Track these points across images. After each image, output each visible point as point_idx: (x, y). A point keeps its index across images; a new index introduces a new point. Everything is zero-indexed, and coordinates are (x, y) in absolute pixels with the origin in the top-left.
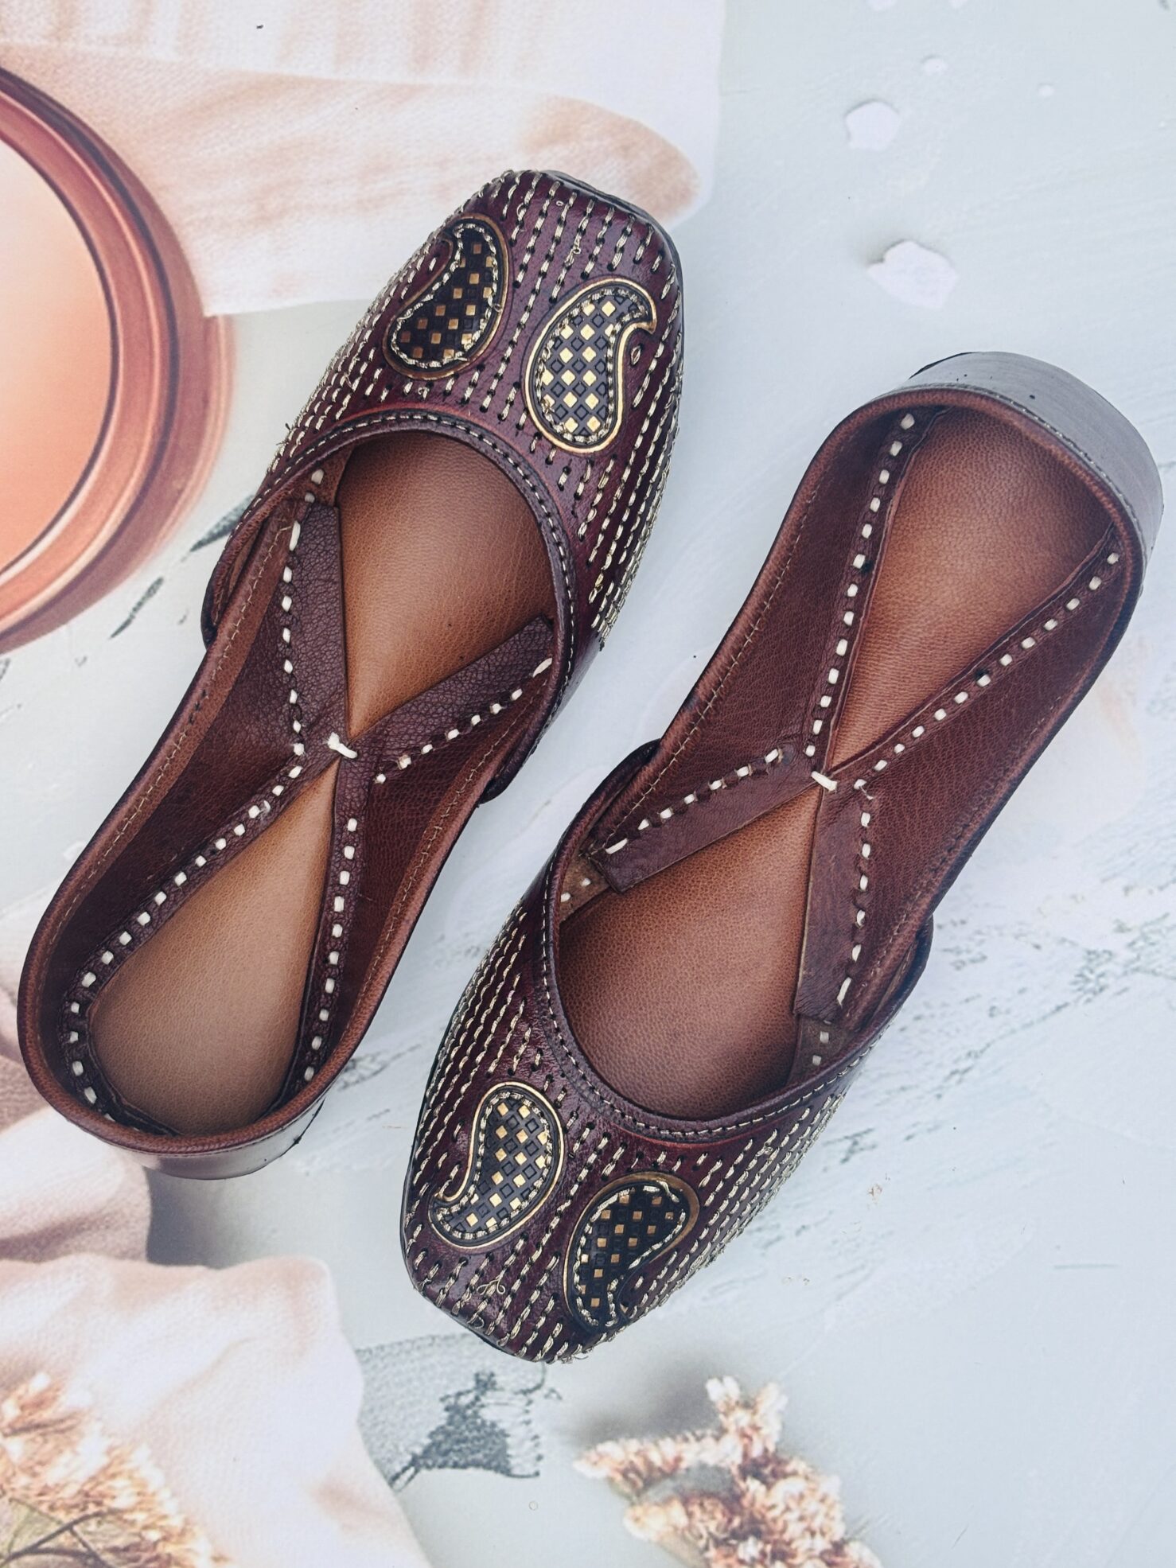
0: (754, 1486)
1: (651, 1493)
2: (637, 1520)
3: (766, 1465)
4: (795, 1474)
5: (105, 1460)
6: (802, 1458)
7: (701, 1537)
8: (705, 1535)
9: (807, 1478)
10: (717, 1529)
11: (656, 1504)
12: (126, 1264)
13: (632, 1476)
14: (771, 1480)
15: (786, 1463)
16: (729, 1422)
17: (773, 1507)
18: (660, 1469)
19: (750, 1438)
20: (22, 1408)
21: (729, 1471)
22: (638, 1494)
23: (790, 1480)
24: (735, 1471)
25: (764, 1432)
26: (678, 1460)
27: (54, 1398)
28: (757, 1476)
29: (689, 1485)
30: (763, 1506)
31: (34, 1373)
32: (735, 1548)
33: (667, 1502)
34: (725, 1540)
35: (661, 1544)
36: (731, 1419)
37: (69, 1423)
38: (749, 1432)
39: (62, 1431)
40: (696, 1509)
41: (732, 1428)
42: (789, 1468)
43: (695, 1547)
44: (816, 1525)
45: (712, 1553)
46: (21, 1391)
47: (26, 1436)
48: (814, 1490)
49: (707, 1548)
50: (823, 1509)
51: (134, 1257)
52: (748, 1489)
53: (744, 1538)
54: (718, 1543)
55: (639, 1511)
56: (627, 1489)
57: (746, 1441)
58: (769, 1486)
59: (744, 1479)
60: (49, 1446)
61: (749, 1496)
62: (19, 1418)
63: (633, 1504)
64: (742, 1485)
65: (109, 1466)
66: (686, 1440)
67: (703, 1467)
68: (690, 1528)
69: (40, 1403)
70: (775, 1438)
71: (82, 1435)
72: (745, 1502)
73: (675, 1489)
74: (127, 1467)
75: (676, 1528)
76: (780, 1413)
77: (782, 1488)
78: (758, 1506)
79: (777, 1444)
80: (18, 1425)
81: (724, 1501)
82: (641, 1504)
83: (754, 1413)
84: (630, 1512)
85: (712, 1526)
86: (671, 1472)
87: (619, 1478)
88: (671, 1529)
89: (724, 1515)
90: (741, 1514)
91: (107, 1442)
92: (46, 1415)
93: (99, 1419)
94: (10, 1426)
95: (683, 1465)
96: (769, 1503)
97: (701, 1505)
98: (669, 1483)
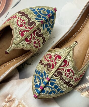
1: (83, 91)
2: (82, 95)
5: (18, 103)
11: (84, 92)
12: (17, 80)
13: (80, 90)
18: (83, 88)
20: (8, 99)
22: (82, 91)
26: (85, 86)
27: (11, 97)
29: (87, 89)
31: (9, 95)
33: (85, 92)
35: (86, 97)
37: (14, 100)
39: (13, 101)
46: (7, 97)
47: (9, 102)
51: (18, 79)
55: (82, 93)
56: (80, 91)
60: (12, 103)
62: (8, 100)
63: (81, 93)
65: (19, 104)
66: (85, 84)
67: (88, 86)
69: (10, 98)
71: (15, 101)
73: (86, 90)
74: (21, 103)
75: (87, 94)
80: (8, 101)
84: (81, 94)
86: (85, 88)
87: (79, 90)
88: (86, 95)
91: (18, 101)
92: (11, 99)
93: (17, 98)
94: (7, 102)
95: (86, 87)
98: (85, 89)
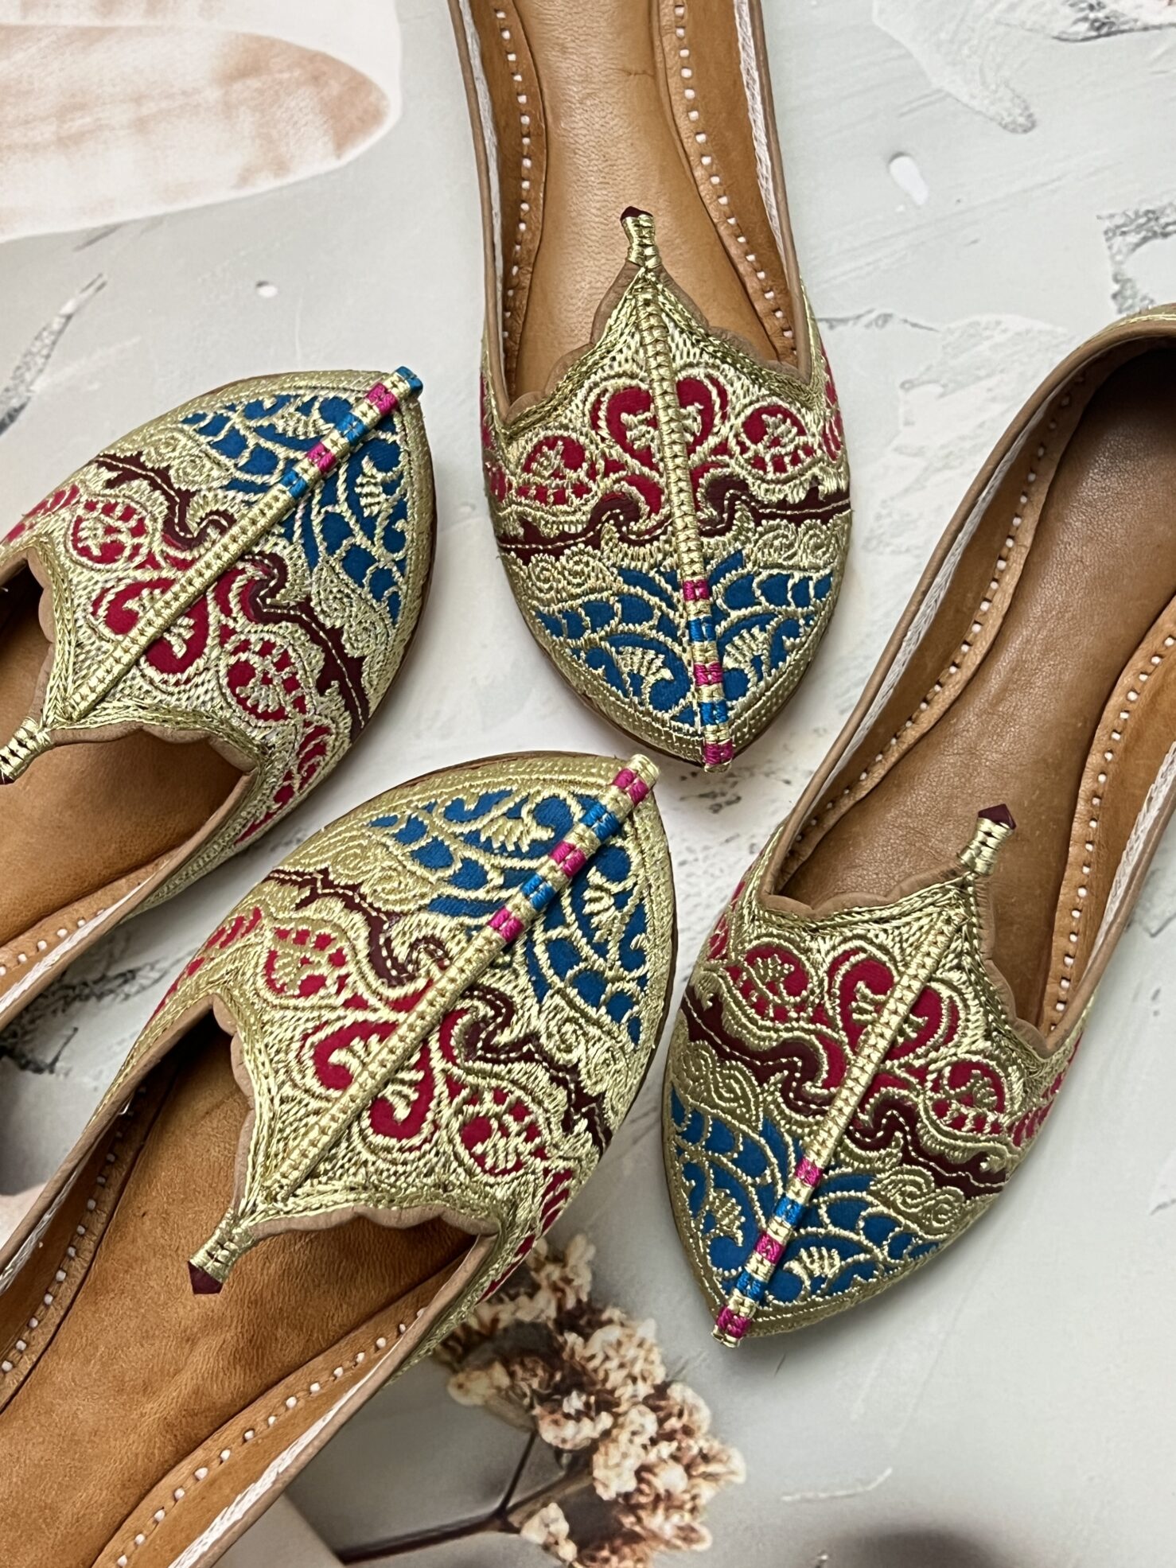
0: (572, 1338)
1: (471, 1358)
2: (460, 1386)
3: (581, 1317)
4: (610, 1322)
6: (616, 1305)
7: (525, 1395)
8: (528, 1392)
9: (622, 1325)
10: (540, 1384)
11: (479, 1368)
13: (452, 1344)
14: (588, 1330)
15: (601, 1311)
16: (541, 1278)
17: (593, 1357)
18: (478, 1333)
19: (563, 1291)
21: (546, 1326)
22: (459, 1361)
23: (607, 1329)
24: (550, 1325)
25: (575, 1283)
26: (495, 1321)
28: (574, 1328)
29: (507, 1345)
30: (582, 1358)
32: (560, 1404)
33: (487, 1365)
34: (550, 1395)
35: (486, 1407)
36: (543, 1274)
38: (561, 1284)
40: (517, 1369)
41: (544, 1283)
42: (605, 1316)
43: (521, 1406)
44: (636, 1370)
45: (538, 1410)
48: (630, 1336)
49: (531, 1406)
50: (642, 1353)
52: (566, 1342)
53: (568, 1393)
54: (543, 1399)
55: (461, 1377)
56: (447, 1357)
57: (559, 1294)
58: (586, 1337)
59: (562, 1334)
61: (568, 1349)
63: (455, 1372)
64: (560, 1339)
67: (519, 1324)
68: (513, 1387)
70: (587, 1288)
72: (565, 1356)
73: (496, 1351)
75: (499, 1389)
76: (590, 1263)
77: (600, 1337)
78: (578, 1358)
79: (590, 1294)
81: (543, 1357)
82: (463, 1370)
83: (564, 1266)
84: (453, 1380)
85: (535, 1384)
86: (489, 1334)
88: (494, 1391)
89: (545, 1370)
90: (562, 1369)
95: (501, 1325)
96: (588, 1353)
97: (522, 1364)
98: (488, 1346)
